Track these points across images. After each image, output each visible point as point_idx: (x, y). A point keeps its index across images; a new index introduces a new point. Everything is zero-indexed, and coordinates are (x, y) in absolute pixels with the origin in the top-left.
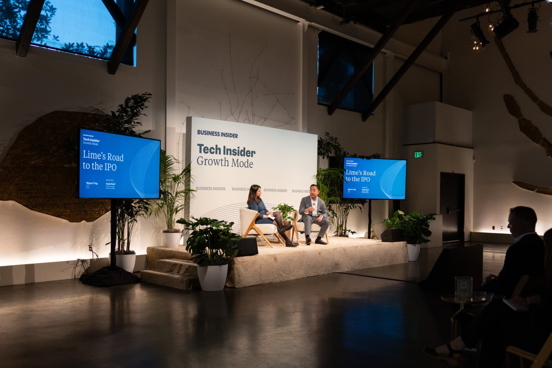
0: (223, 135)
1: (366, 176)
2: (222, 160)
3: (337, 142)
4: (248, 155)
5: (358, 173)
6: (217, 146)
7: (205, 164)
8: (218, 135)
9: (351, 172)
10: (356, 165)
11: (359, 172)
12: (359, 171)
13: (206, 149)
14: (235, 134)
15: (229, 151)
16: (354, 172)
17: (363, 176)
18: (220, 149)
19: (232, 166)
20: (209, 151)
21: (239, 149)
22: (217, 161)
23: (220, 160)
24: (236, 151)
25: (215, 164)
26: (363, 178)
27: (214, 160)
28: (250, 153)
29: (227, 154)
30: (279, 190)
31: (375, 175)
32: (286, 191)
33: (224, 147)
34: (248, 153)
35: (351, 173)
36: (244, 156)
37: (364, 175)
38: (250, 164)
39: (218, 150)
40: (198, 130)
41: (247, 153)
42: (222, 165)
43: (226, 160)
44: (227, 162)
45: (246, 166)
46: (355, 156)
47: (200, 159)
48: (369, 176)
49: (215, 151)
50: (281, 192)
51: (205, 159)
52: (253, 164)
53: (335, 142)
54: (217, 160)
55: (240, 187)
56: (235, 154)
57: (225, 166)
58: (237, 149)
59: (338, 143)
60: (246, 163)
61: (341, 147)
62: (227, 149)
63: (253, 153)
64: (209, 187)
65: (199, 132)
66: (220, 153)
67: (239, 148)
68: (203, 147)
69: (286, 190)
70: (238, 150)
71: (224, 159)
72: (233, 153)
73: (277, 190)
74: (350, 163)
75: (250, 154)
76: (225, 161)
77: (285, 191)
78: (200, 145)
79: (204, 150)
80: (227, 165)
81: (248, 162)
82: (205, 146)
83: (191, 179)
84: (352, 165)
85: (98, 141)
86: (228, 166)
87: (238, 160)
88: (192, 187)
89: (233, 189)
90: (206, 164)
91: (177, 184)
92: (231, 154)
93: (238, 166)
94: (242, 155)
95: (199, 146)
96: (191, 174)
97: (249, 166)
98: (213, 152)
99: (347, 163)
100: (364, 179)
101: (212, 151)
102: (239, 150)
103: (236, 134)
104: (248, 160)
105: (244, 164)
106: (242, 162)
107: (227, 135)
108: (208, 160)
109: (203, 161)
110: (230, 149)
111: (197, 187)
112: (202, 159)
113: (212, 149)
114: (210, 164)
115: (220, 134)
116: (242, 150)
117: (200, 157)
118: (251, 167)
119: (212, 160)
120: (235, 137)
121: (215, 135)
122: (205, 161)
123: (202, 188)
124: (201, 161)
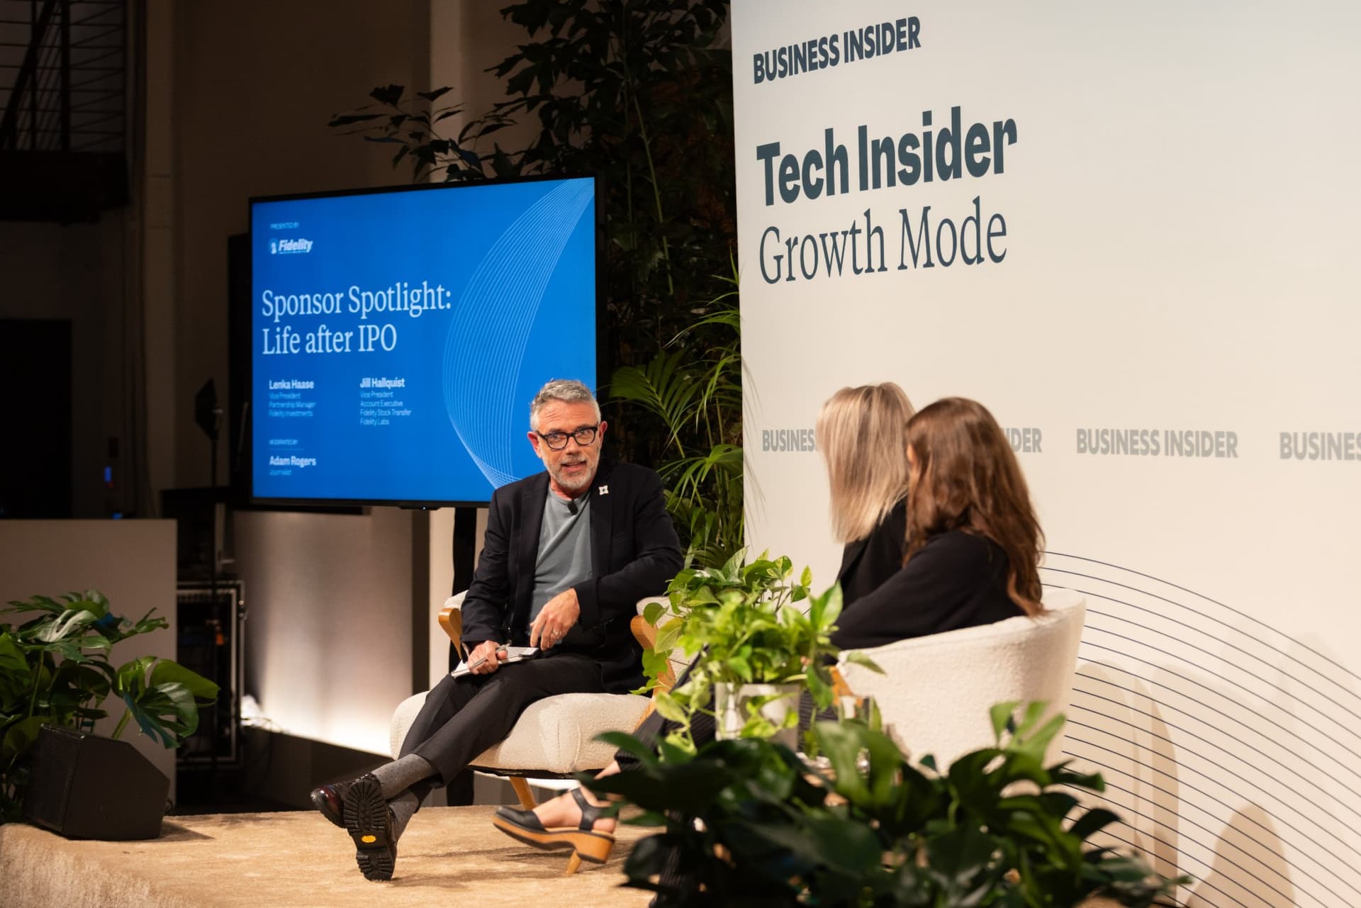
0: (857, 45)
2: (854, 231)
4: (978, 158)
6: (829, 134)
7: (791, 278)
8: (834, 56)
13: (789, 170)
15: (884, 157)
18: (842, 154)
19: (902, 267)
20: (799, 182)
21: (927, 129)
22: (835, 246)
23: (845, 233)
24: (916, 152)
25: (829, 267)
28: (986, 146)
29: (877, 185)
30: (1176, 444)
32: (1232, 450)
33: (863, 131)
34: (979, 149)
36: (958, 174)
38: (990, 235)
39: (837, 165)
40: (757, 58)
41: (971, 149)
42: (857, 271)
43: (872, 230)
44: (876, 238)
45: (971, 254)
47: (772, 246)
49: (822, 174)
50: (1189, 454)
51: (788, 243)
52: (1003, 233)
54: (834, 236)
56: (910, 170)
57: (870, 270)
58: (919, 131)
60: (971, 224)
62: (875, 143)
63: (1006, 136)
65: (763, 69)
66: (845, 189)
67: (927, 118)
68: (777, 162)
69: (1231, 435)
70: (925, 134)
71: (861, 225)
72: (903, 167)
73: (1161, 439)
75: (989, 150)
76: (869, 237)
77: (1226, 444)
78: (767, 152)
79: (784, 178)
80: (876, 264)
81: (977, 222)
82: (784, 152)
86: (883, 269)
87: (929, 213)
88: (752, 435)
90: (794, 275)
92: (891, 183)
93: (929, 264)
94: (944, 173)
95: (763, 162)
97: (985, 253)
98: (818, 179)
101: (816, 174)
102: (928, 136)
103: (910, 22)
104: (977, 201)
105: (958, 242)
106: (946, 226)
107: (870, 42)
108: (800, 242)
109: (782, 257)
110: (888, 141)
111: (765, 432)
112: (779, 241)
113: (813, 167)
114: (809, 272)
115: (840, 45)
116: (944, 131)
117: (772, 234)
118: (997, 259)
119: (817, 241)
120: (905, 40)
121: (820, 61)
122: (790, 252)
123: (783, 440)
124: (775, 258)
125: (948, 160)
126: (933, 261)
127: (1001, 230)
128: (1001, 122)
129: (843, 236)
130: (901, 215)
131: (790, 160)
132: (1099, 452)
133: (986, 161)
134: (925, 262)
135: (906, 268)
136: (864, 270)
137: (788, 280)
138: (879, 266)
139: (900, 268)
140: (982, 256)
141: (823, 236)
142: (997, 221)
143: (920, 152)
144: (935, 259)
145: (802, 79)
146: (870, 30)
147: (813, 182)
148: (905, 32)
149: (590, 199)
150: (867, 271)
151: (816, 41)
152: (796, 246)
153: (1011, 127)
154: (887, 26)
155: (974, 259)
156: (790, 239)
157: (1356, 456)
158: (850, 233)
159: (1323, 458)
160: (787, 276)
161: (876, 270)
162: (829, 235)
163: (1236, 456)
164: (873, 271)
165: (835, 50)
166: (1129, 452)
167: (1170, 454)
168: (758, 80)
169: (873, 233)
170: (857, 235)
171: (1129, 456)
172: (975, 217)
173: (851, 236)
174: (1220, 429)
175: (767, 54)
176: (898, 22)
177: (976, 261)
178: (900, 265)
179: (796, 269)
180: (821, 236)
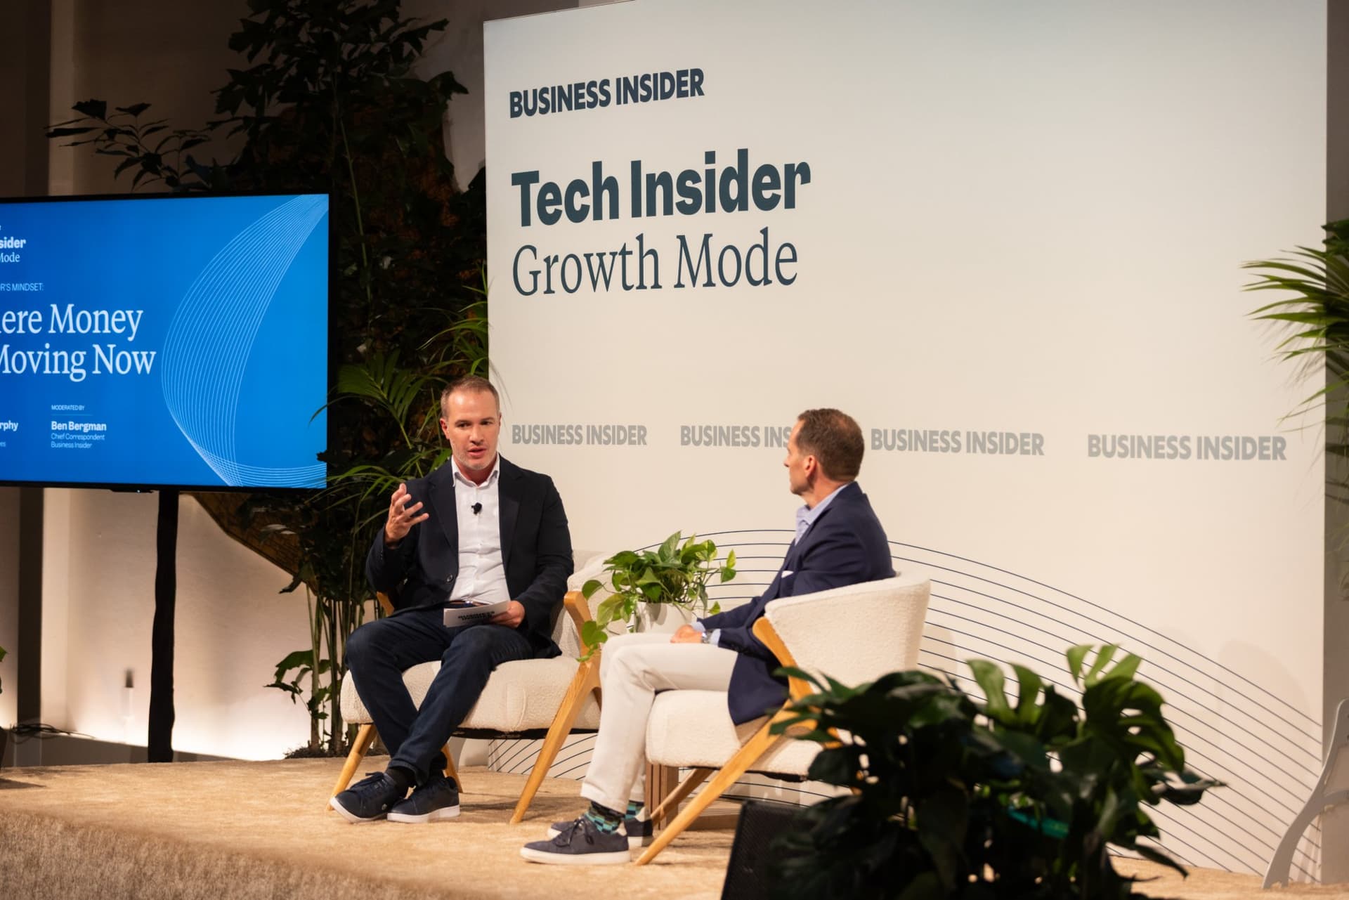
0: (631, 90)
2: (624, 253)
4: (767, 194)
6: (597, 167)
7: (549, 291)
8: (604, 98)
13: (550, 196)
15: (660, 190)
18: (612, 184)
19: (679, 285)
20: (562, 207)
21: (710, 166)
22: (602, 265)
23: (614, 254)
24: (697, 186)
25: (594, 283)
28: (776, 184)
29: (651, 212)
30: (978, 442)
32: (1038, 449)
33: (636, 166)
34: (768, 187)
36: (744, 207)
38: (778, 261)
39: (606, 195)
40: (514, 95)
41: (759, 187)
42: (627, 288)
43: (644, 254)
44: (649, 260)
45: (757, 274)
47: (528, 263)
49: (589, 201)
50: (992, 452)
51: (547, 260)
52: (794, 259)
54: (601, 255)
55: (725, 422)
56: (689, 201)
57: (642, 286)
58: (701, 168)
60: (758, 255)
62: (650, 177)
63: (798, 178)
64: (570, 427)
65: (519, 105)
66: (614, 214)
67: (710, 157)
68: (535, 189)
69: (1036, 436)
70: (707, 171)
71: (633, 246)
72: (682, 199)
73: (963, 439)
75: (779, 188)
76: (641, 258)
77: (1031, 444)
78: (524, 180)
79: (542, 203)
80: (649, 281)
81: (765, 250)
82: (543, 180)
85: (19, 244)
86: (656, 286)
87: (710, 239)
89: (687, 435)
90: (552, 288)
92: (668, 211)
93: (709, 283)
94: (729, 206)
95: (519, 187)
97: (772, 275)
98: (583, 206)
101: (578, 201)
102: (710, 174)
103: (693, 73)
104: (765, 232)
105: (743, 265)
106: (730, 253)
107: (646, 88)
108: (561, 260)
109: (539, 272)
110: (665, 175)
111: (515, 427)
112: (536, 258)
113: (577, 195)
114: (571, 287)
115: (612, 89)
116: (729, 169)
117: (528, 251)
118: (786, 282)
119: (580, 259)
120: (687, 88)
121: (588, 102)
122: (549, 268)
123: (536, 434)
124: (531, 273)
125: (734, 195)
126: (713, 281)
127: (791, 257)
128: (794, 165)
129: (611, 257)
130: (679, 241)
131: (551, 187)
132: (896, 449)
133: (776, 197)
134: (706, 282)
135: (683, 286)
136: (634, 288)
137: (545, 293)
138: (653, 283)
139: (676, 286)
140: (770, 278)
141: (588, 256)
142: (786, 249)
144: (716, 278)
145: (566, 118)
146: (646, 77)
147: (577, 207)
148: (686, 81)
149: (324, 213)
150: (638, 288)
151: (584, 84)
152: (556, 264)
153: (804, 170)
154: (666, 75)
155: (760, 281)
156: (549, 257)
157: (1166, 455)
158: (620, 254)
159: (1133, 456)
160: (545, 289)
161: (649, 287)
162: (595, 255)
163: (1041, 453)
164: (645, 288)
165: (607, 94)
166: (928, 449)
167: (972, 451)
168: (514, 115)
169: (646, 255)
170: (627, 256)
171: (928, 453)
172: (763, 245)
173: (621, 256)
174: (1025, 431)
175: (526, 92)
176: (678, 72)
177: (763, 283)
178: (676, 283)
179: (556, 283)
180: (585, 255)
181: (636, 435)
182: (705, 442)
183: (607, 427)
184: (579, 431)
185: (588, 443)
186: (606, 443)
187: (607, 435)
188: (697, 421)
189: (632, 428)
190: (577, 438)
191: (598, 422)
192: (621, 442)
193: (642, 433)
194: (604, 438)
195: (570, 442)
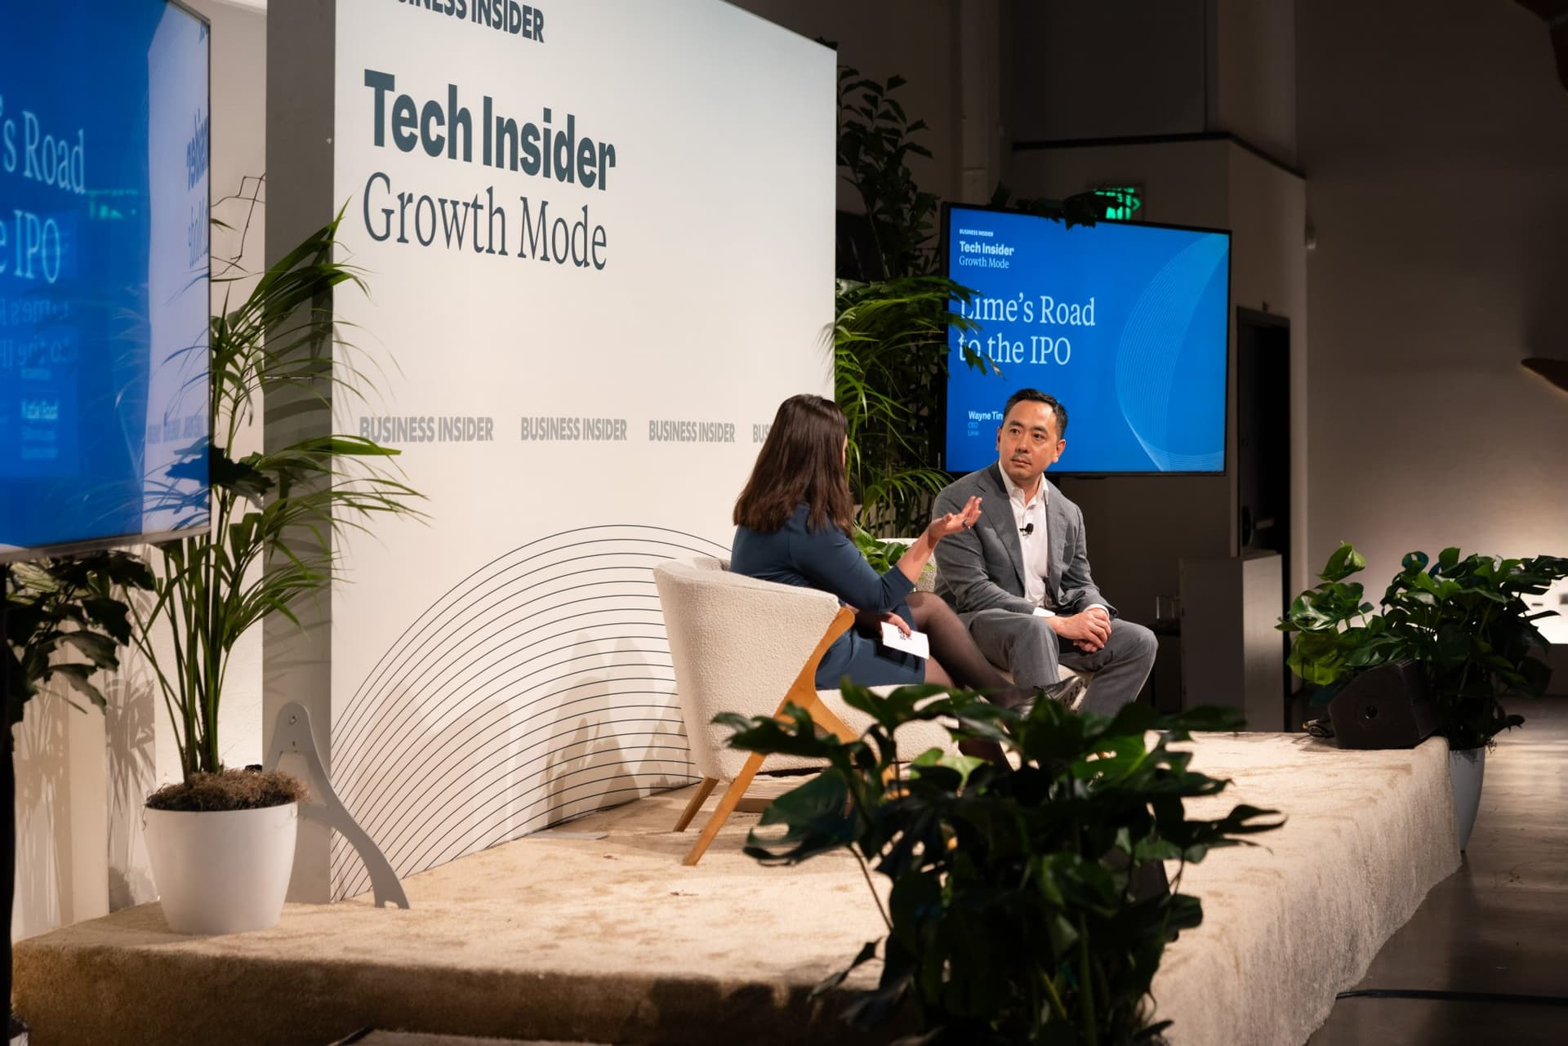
0: (485, 9)
1: (1054, 331)
2: (476, 206)
3: (884, 107)
4: (587, 170)
5: (1016, 309)
6: (453, 90)
7: (402, 239)
8: (460, 8)
9: (982, 305)
10: (1007, 258)
11: (1021, 305)
12: (1021, 295)
13: (405, 114)
14: (533, 6)
15: (507, 137)
16: (998, 306)
17: (1038, 328)
18: (465, 117)
19: (522, 255)
20: (417, 132)
21: (547, 125)
22: (455, 216)
23: (466, 205)
24: (537, 144)
25: (449, 239)
26: (1039, 342)
27: (443, 202)
28: (592, 162)
29: (500, 164)
30: (705, 432)
31: (1092, 323)
32: (731, 436)
33: (488, 102)
34: (587, 162)
35: (982, 314)
36: (571, 179)
37: (1043, 321)
38: (595, 243)
39: (460, 127)
41: (581, 162)
42: (479, 250)
43: (494, 210)
44: (497, 218)
45: (580, 258)
46: (999, 203)
47: (382, 198)
48: (1068, 330)
49: (444, 131)
51: (401, 197)
52: (604, 244)
53: (868, 106)
54: (454, 204)
56: (531, 160)
57: (490, 251)
58: (541, 126)
59: (886, 115)
60: (580, 229)
61: (918, 143)
62: (500, 120)
63: (608, 158)
66: (468, 157)
67: (547, 115)
68: (390, 99)
69: (731, 425)
70: (545, 130)
71: (484, 200)
72: (524, 155)
73: (697, 429)
74: (975, 248)
75: (594, 164)
76: (491, 215)
77: (728, 432)
78: (379, 81)
79: (398, 122)
80: (497, 247)
81: (585, 228)
82: (401, 89)
83: (337, 353)
84: (988, 256)
87: (546, 207)
88: (344, 424)
89: (526, 429)
90: (406, 236)
91: (231, 405)
92: (514, 167)
93: (545, 258)
94: (560, 174)
95: (372, 90)
96: (335, 318)
97: (589, 257)
98: (439, 137)
99: (962, 243)
100: (1046, 349)
101: (434, 129)
102: (547, 132)
103: (538, 14)
104: (585, 209)
105: (570, 243)
106: (560, 225)
107: (498, 12)
108: (416, 200)
109: (392, 212)
110: (511, 122)
112: (389, 192)
113: (433, 120)
114: (426, 238)
116: (561, 134)
117: (379, 181)
118: (600, 267)
119: (435, 205)
120: (530, 28)
121: (446, 6)
122: (403, 208)
123: (387, 430)
124: (384, 210)
125: (564, 164)
126: (549, 256)
127: (602, 241)
128: (605, 145)
129: (464, 208)
131: (404, 102)
132: (663, 439)
133: (593, 174)
134: (542, 255)
135: (524, 256)
136: (484, 251)
137: (399, 240)
138: (500, 249)
139: (519, 255)
140: (588, 260)
142: (599, 231)
143: (540, 144)
144: (550, 252)
147: (433, 138)
148: (532, 21)
150: (488, 251)
152: (409, 204)
153: (612, 153)
154: (514, 6)
155: (582, 262)
156: (403, 194)
158: (472, 206)
160: (399, 236)
161: (497, 252)
162: (449, 202)
163: (733, 440)
164: (493, 252)
165: (463, 4)
166: (679, 438)
167: (701, 439)
169: (495, 212)
170: (479, 210)
171: (681, 443)
172: (584, 224)
173: (473, 209)
174: (725, 421)
176: (525, 7)
177: (583, 264)
178: (519, 252)
179: (410, 233)
180: (440, 200)
181: (481, 429)
182: (540, 435)
183: (458, 420)
184: (431, 424)
185: (440, 439)
186: (457, 439)
187: (458, 429)
188: (534, 413)
189: (481, 420)
190: (429, 433)
191: (450, 413)
192: (470, 438)
193: (489, 426)
194: (455, 433)
195: (421, 439)
